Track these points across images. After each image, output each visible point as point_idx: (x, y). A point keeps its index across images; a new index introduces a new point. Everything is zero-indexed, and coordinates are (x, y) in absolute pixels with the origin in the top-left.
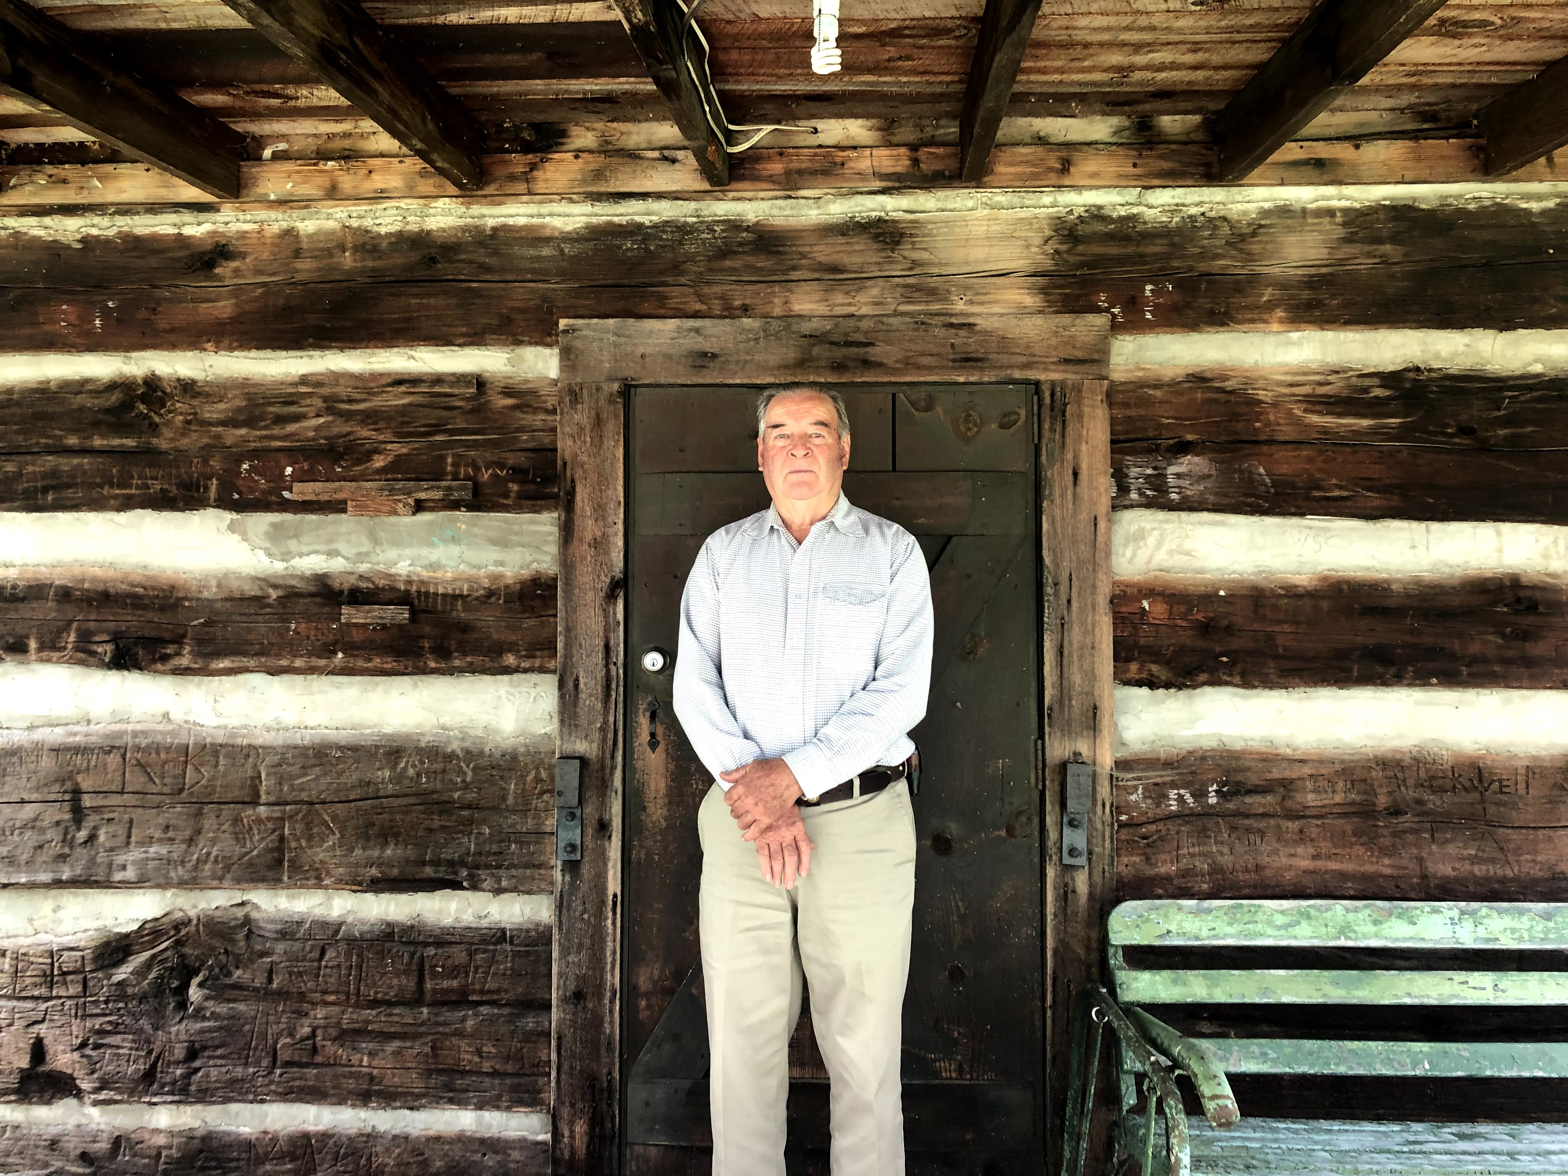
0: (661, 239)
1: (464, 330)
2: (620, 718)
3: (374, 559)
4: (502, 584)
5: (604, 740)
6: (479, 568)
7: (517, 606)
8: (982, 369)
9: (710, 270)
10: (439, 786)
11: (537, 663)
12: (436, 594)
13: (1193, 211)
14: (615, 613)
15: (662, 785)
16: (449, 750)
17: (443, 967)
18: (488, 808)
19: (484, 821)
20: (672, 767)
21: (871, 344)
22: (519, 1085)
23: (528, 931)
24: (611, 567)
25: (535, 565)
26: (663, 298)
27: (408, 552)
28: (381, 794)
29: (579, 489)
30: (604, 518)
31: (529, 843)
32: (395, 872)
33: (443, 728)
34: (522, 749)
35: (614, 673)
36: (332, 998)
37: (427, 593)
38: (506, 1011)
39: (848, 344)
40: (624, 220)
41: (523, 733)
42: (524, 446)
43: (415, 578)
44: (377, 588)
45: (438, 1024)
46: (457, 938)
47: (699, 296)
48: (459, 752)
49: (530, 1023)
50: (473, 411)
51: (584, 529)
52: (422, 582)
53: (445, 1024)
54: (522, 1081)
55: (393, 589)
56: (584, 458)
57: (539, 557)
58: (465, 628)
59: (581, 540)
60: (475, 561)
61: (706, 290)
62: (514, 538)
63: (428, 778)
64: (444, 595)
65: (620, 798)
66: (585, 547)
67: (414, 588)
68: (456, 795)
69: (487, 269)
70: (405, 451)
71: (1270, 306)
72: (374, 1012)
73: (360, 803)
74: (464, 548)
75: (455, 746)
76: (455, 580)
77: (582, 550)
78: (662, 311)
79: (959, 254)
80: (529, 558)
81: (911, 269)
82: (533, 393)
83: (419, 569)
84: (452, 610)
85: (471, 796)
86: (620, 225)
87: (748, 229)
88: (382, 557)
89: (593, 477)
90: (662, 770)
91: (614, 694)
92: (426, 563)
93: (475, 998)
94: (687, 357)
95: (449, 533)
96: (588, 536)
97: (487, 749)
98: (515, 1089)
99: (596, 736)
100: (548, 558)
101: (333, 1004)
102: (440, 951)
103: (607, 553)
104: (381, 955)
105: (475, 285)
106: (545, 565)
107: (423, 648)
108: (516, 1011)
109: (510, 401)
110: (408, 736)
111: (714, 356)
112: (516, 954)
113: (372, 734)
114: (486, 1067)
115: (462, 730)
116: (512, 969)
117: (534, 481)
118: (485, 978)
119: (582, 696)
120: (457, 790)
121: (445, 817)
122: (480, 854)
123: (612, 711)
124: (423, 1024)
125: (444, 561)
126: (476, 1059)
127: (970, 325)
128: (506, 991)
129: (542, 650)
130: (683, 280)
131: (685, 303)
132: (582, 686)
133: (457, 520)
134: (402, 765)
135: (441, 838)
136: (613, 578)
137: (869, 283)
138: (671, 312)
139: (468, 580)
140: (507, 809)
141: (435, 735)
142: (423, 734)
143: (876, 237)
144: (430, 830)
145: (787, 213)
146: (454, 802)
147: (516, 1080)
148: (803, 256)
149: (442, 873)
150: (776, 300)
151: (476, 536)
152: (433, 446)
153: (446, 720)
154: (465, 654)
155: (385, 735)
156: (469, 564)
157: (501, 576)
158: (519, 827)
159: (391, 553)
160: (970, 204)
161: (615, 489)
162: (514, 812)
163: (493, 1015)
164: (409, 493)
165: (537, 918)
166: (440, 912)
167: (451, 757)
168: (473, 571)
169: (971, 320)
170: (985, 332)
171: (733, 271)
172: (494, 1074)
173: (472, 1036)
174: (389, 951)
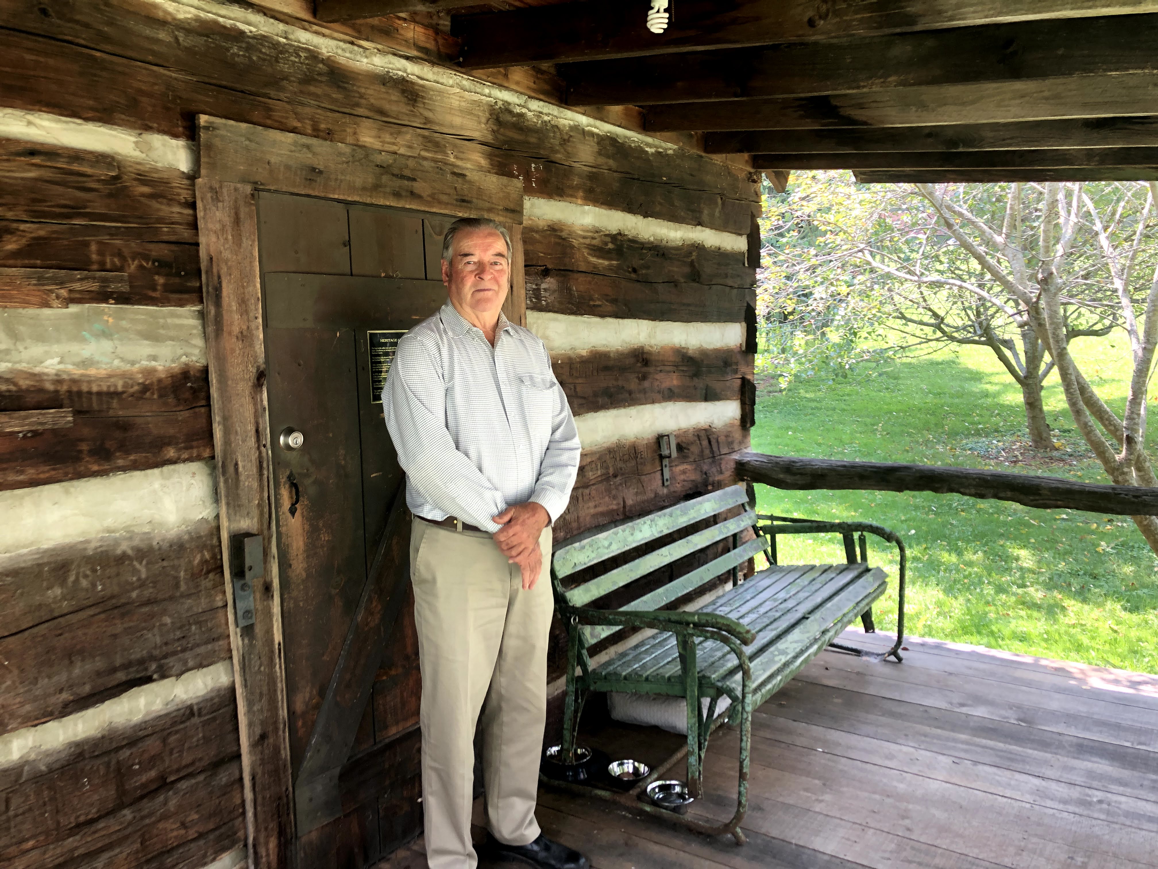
0: (261, 52)
1: (91, 103)
2: (272, 492)
3: (15, 356)
4: (155, 380)
5: (262, 514)
6: (133, 363)
7: (171, 400)
8: (470, 209)
9: (301, 92)
10: (116, 589)
11: (195, 452)
12: (90, 393)
13: (546, 118)
14: (262, 401)
15: (301, 543)
16: (119, 552)
17: (139, 763)
18: (165, 600)
19: (164, 612)
20: (307, 527)
21: (414, 180)
22: (221, 835)
23: (212, 699)
24: (256, 358)
25: (184, 359)
26: (268, 109)
27: (56, 348)
28: (56, 614)
29: (224, 284)
30: (247, 312)
31: (206, 621)
32: (87, 689)
33: (109, 531)
34: (186, 537)
35: (264, 454)
36: (31, 843)
37: (79, 393)
38: (201, 778)
39: (403, 177)
40: (229, 23)
41: (185, 521)
42: (165, 238)
43: (65, 377)
44: (20, 390)
45: (143, 818)
46: (150, 731)
47: (296, 114)
48: (130, 552)
49: (223, 777)
50: (110, 195)
51: (232, 324)
52: (74, 381)
53: (150, 815)
54: (222, 830)
55: (41, 390)
56: (227, 254)
57: (189, 350)
58: (124, 426)
59: (230, 333)
60: (130, 357)
61: (300, 109)
62: (162, 331)
63: (103, 585)
64: (99, 394)
65: (276, 560)
66: (234, 340)
67: (65, 388)
68: (134, 594)
69: (107, 38)
70: (42, 233)
71: (577, 188)
72: (78, 837)
73: (35, 630)
74: (116, 342)
75: (124, 547)
76: (110, 376)
77: (231, 343)
78: (269, 122)
79: (448, 118)
80: (180, 352)
81: (425, 124)
82: (165, 182)
83: (70, 367)
84: (109, 408)
85: (148, 592)
86: (224, 27)
87: (322, 61)
88: (26, 355)
89: (235, 273)
90: (300, 531)
91: (265, 472)
92: (77, 359)
93: (172, 778)
94: (302, 169)
95: (97, 326)
96: (236, 330)
97: (155, 543)
98: (219, 839)
99: (255, 512)
100: (197, 351)
101: (33, 848)
102: (134, 750)
103: (252, 345)
104: (76, 778)
105: (98, 54)
106: (194, 359)
107: (81, 451)
108: (209, 773)
109: (146, 190)
110: (71, 548)
111: (321, 172)
112: (205, 724)
113: (31, 553)
114: (192, 834)
115: (127, 529)
116: (204, 737)
117: (178, 274)
118: (181, 756)
119: (242, 478)
120: (134, 589)
121: (126, 619)
122: (166, 644)
123: (266, 488)
124: (130, 824)
125: (97, 358)
126: (183, 832)
127: (464, 176)
128: (201, 759)
129: (197, 440)
130: (282, 95)
131: (287, 118)
132: (240, 469)
133: (103, 312)
134: (72, 578)
135: (126, 641)
136: (258, 368)
137: (404, 129)
138: (276, 125)
139: (123, 375)
140: (182, 596)
141: (102, 539)
142: (87, 542)
143: (403, 92)
144: (115, 636)
145: (348, 55)
146: (133, 602)
147: (217, 833)
148: (361, 96)
149: (134, 673)
150: (348, 130)
151: (126, 330)
152: (73, 230)
153: (109, 522)
154: (128, 453)
155: (46, 551)
156: (122, 359)
157: (154, 370)
158: (195, 610)
159: (36, 350)
160: (451, 82)
161: (255, 286)
162: (189, 596)
163: (192, 786)
164: (61, 283)
165: (218, 685)
166: (131, 712)
167: (123, 558)
168: (128, 367)
169: (464, 172)
170: (470, 182)
171: (316, 96)
172: (201, 836)
173: (176, 813)
174: (82, 770)
